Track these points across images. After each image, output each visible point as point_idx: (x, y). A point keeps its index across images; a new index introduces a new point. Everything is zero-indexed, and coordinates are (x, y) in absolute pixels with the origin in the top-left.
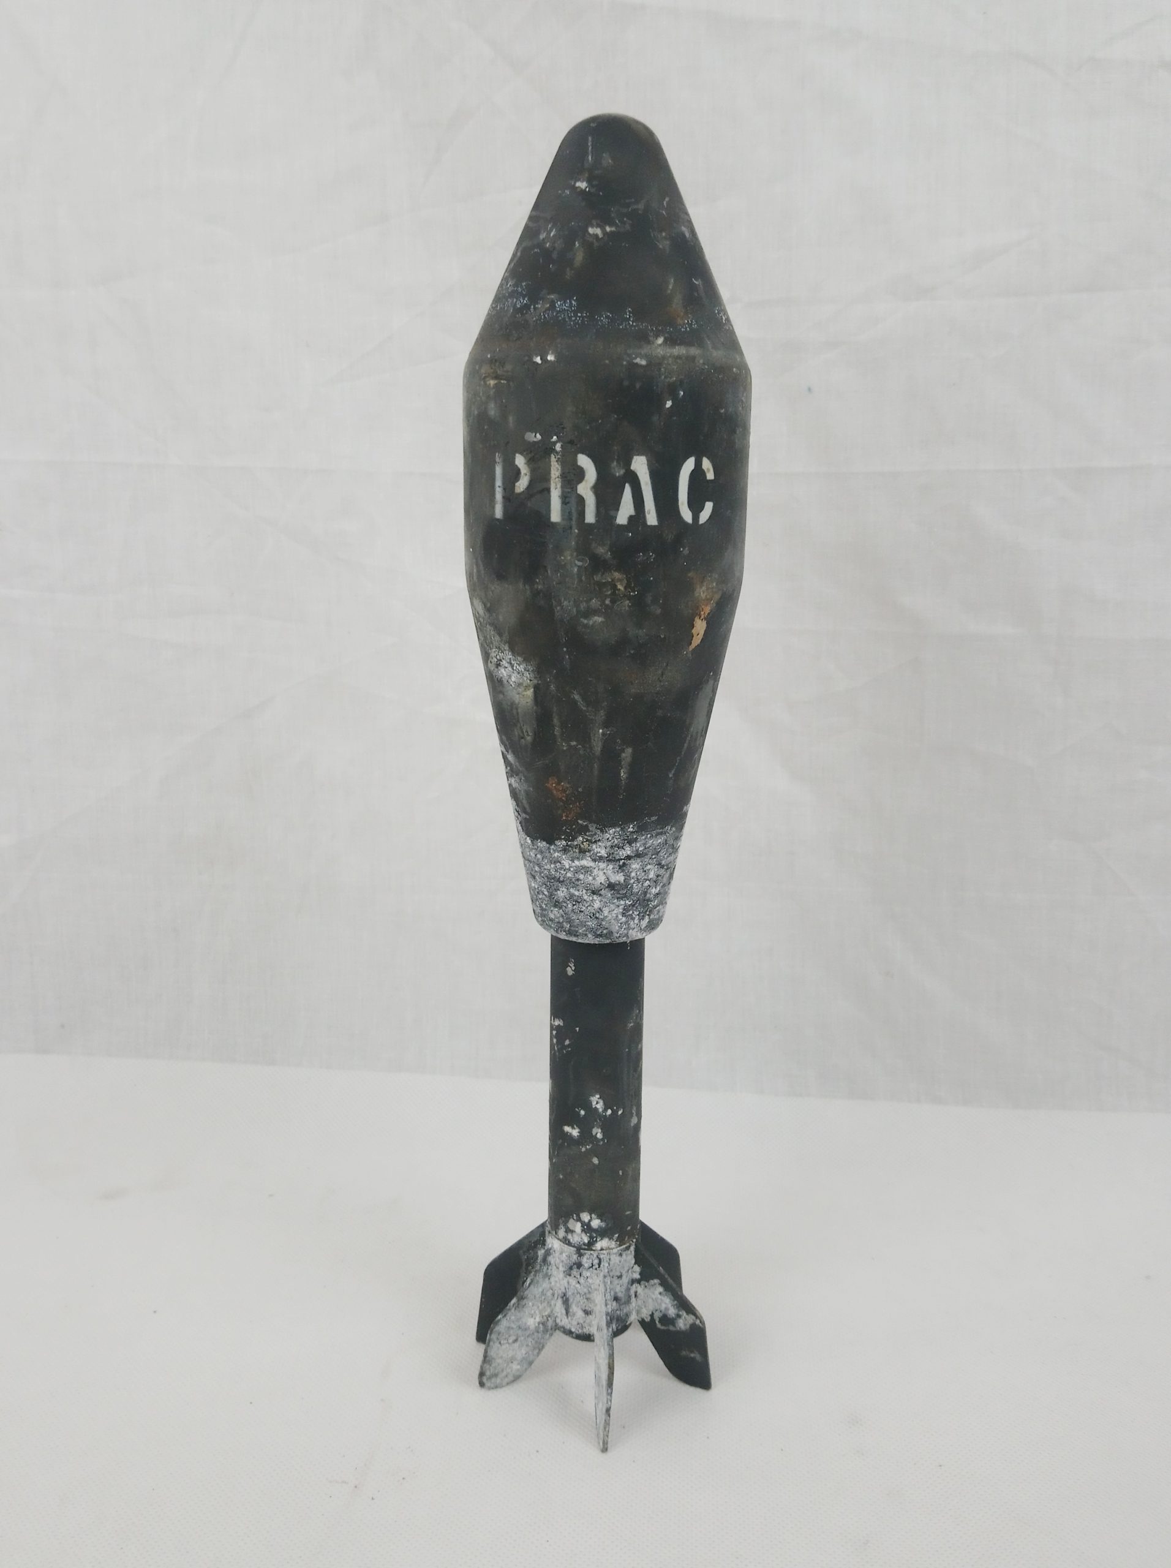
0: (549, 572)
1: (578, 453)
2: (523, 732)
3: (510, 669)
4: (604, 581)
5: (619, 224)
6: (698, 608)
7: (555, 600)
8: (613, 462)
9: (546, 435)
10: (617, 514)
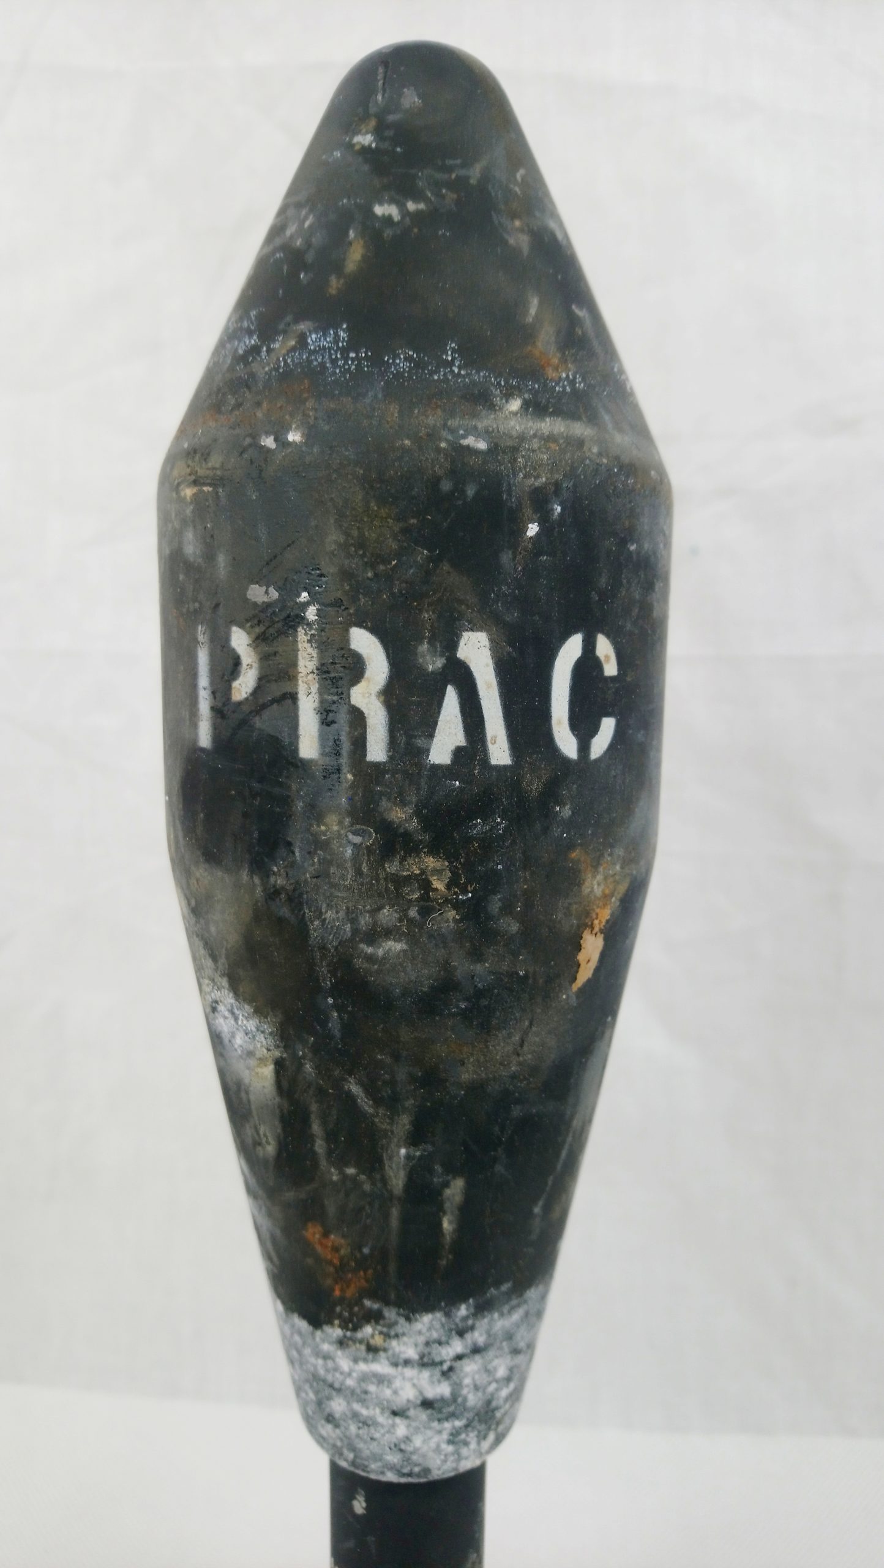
0: (297, 854)
1: (351, 627)
2: (258, 1134)
3: (233, 1022)
4: (405, 874)
5: (433, 199)
6: (588, 914)
7: (310, 908)
8: (421, 643)
9: (288, 589)
10: (430, 744)
